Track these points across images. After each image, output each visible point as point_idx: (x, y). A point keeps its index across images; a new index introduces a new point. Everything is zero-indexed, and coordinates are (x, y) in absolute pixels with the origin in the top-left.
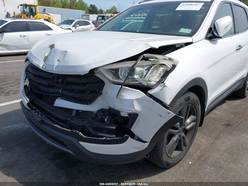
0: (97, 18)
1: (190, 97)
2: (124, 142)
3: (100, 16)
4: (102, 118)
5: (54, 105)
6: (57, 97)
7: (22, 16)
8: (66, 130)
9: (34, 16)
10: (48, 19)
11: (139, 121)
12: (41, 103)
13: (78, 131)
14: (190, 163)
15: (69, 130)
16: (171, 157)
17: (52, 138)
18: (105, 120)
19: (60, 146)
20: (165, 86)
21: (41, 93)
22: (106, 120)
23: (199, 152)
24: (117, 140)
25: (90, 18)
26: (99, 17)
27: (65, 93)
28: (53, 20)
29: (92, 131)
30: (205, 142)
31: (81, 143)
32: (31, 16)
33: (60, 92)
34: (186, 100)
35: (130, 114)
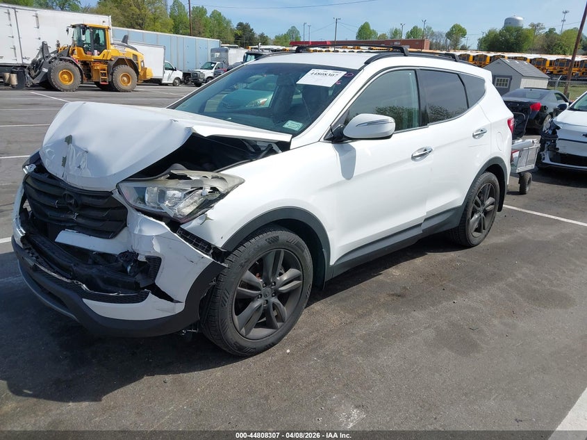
0: (245, 59)
1: (278, 237)
2: (143, 300)
3: (251, 54)
4: (123, 265)
5: (56, 240)
6: (63, 228)
7: (74, 50)
8: (66, 280)
9: (100, 51)
10: (132, 58)
11: (163, 268)
12: (39, 240)
13: (79, 283)
14: (288, 351)
15: (69, 281)
16: (247, 336)
17: (51, 295)
18: (126, 269)
19: (58, 306)
20: (207, 218)
21: (47, 220)
22: (129, 270)
23: (315, 335)
24: (133, 297)
25: (229, 56)
26: (249, 56)
27: (81, 221)
28: (143, 61)
29: (101, 284)
30: (336, 322)
31: (85, 300)
32: (96, 51)
33: (74, 218)
34: (269, 242)
35: (148, 258)
